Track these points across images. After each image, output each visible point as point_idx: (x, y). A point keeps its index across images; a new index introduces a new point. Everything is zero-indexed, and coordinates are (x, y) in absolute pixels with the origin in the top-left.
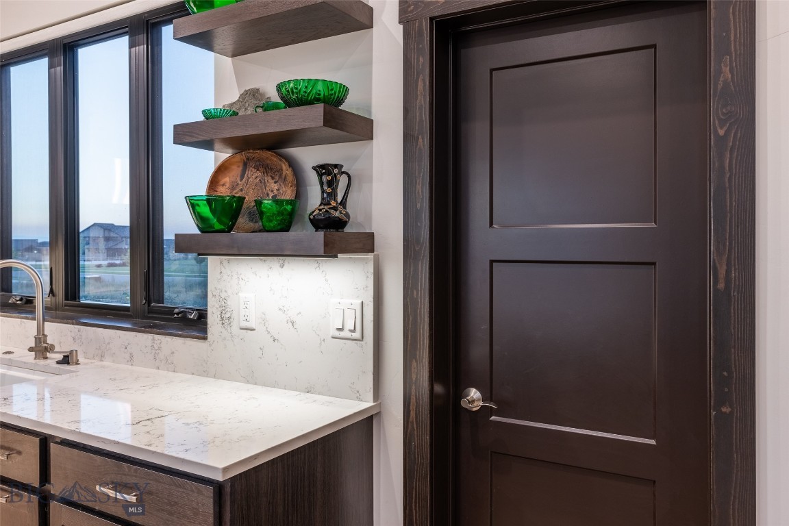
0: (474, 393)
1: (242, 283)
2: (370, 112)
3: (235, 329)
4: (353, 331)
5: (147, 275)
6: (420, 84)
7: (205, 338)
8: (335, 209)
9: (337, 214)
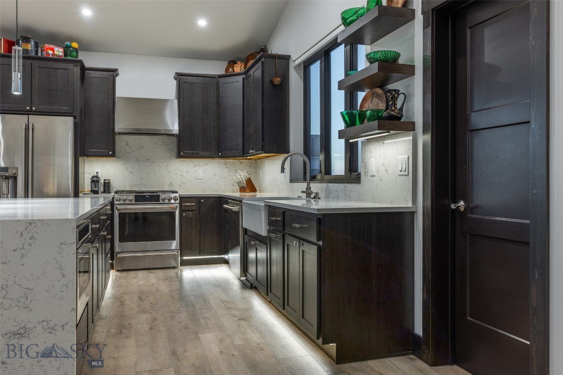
0: (462, 203)
1: (371, 154)
2: (413, 62)
3: (369, 177)
4: (405, 171)
5: (350, 157)
6: (428, 43)
7: (360, 183)
8: (393, 111)
9: (393, 113)
